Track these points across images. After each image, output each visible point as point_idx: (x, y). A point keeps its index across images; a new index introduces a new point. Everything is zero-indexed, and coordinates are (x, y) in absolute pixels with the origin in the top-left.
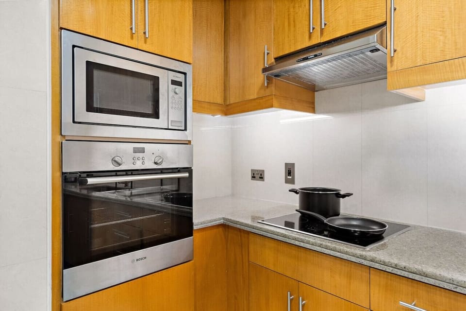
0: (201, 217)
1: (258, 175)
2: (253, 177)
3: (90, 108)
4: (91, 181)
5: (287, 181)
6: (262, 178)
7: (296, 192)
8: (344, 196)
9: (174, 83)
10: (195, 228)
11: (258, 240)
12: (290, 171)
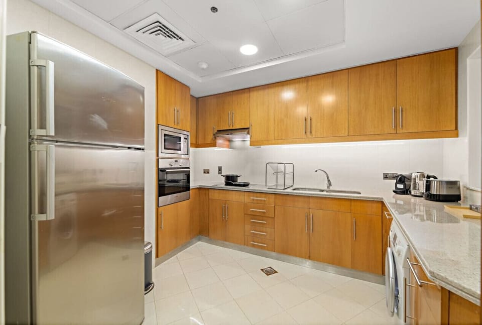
0: (192, 185)
1: (207, 172)
2: (205, 172)
3: (165, 148)
4: (167, 170)
5: (219, 173)
6: (208, 173)
7: (223, 176)
8: (239, 176)
9: (185, 139)
10: (191, 188)
11: (212, 191)
12: (220, 169)
